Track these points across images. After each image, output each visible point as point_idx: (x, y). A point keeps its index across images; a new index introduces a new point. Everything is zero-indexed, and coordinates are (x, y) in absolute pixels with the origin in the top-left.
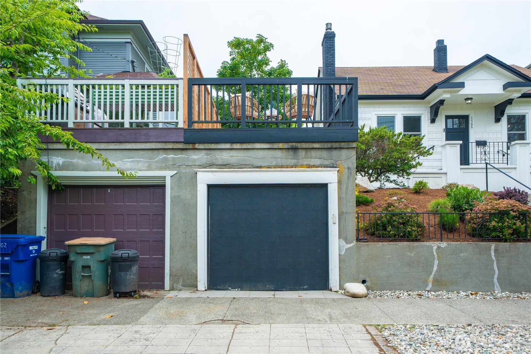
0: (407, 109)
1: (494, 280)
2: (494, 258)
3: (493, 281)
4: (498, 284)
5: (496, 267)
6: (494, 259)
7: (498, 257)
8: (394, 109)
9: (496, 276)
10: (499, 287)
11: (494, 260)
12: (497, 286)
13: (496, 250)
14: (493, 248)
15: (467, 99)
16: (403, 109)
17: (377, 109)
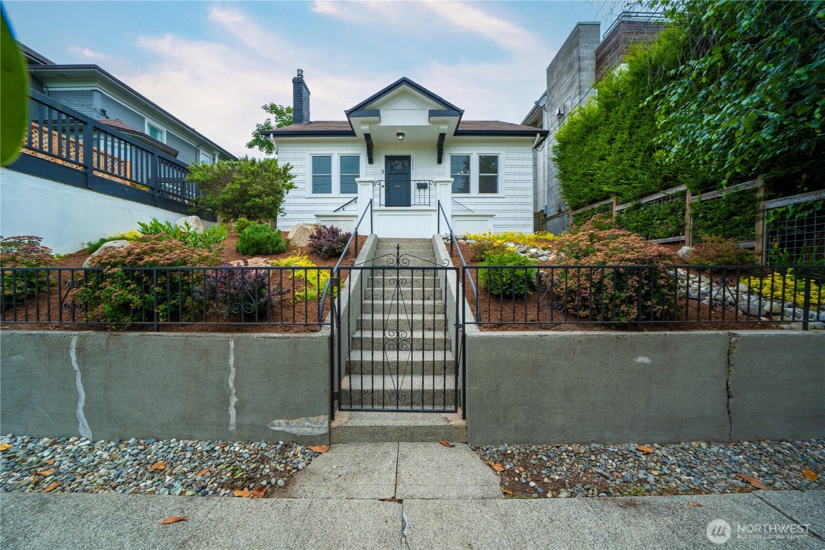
0: (344, 148)
1: (78, 411)
2: (75, 366)
3: (75, 415)
4: (85, 421)
5: (81, 385)
6: (76, 369)
7: (84, 365)
8: (329, 148)
9: (81, 404)
10: (88, 427)
11: (76, 371)
12: (83, 425)
13: (80, 350)
14: (74, 345)
15: (399, 134)
16: (339, 148)
17: (311, 148)
